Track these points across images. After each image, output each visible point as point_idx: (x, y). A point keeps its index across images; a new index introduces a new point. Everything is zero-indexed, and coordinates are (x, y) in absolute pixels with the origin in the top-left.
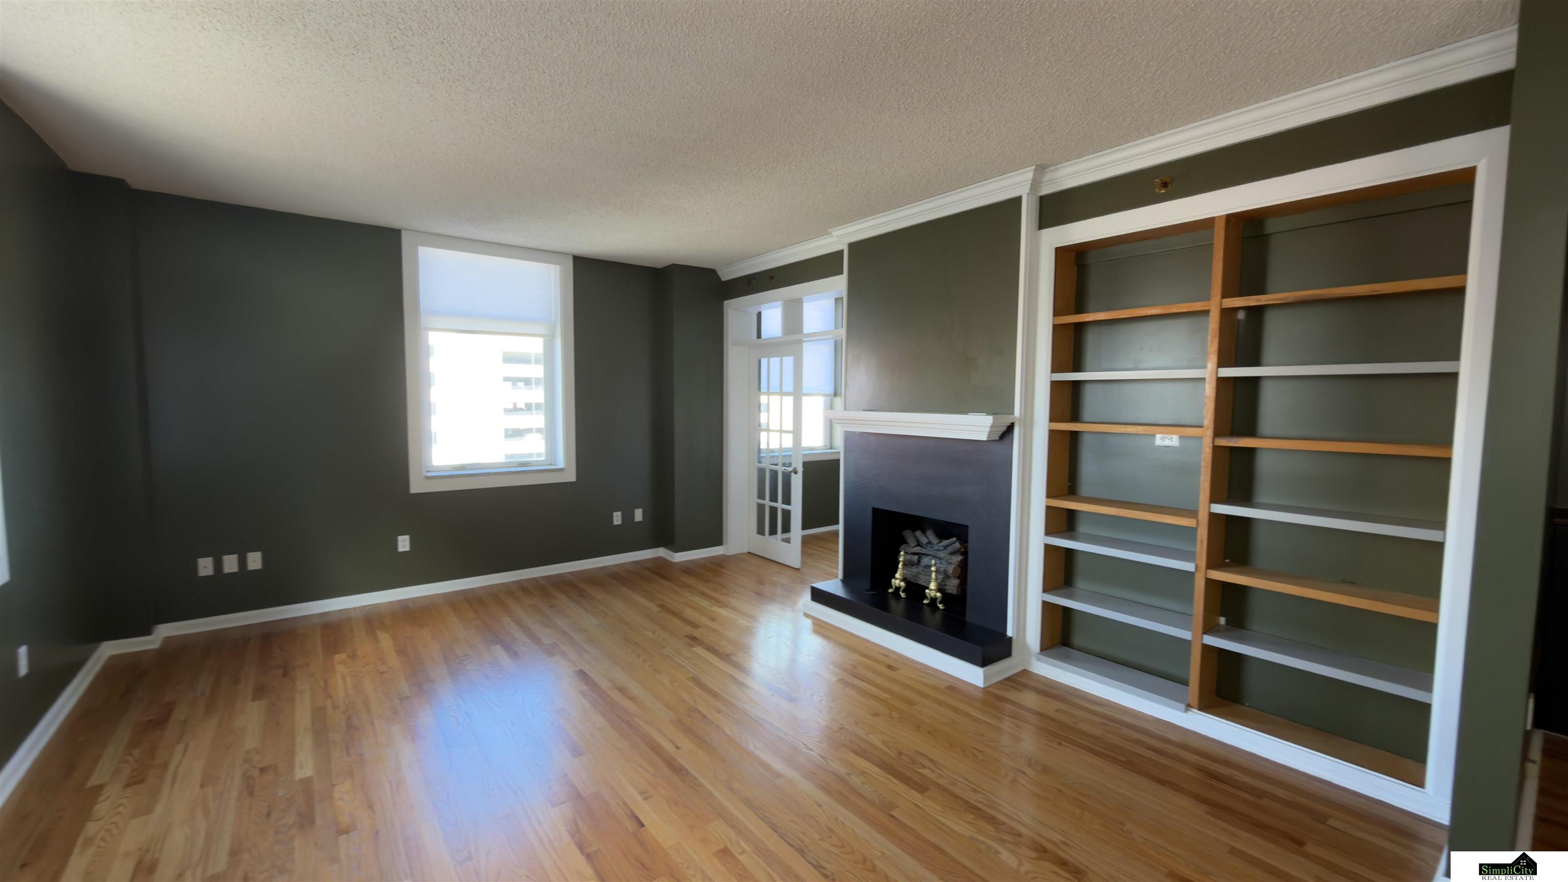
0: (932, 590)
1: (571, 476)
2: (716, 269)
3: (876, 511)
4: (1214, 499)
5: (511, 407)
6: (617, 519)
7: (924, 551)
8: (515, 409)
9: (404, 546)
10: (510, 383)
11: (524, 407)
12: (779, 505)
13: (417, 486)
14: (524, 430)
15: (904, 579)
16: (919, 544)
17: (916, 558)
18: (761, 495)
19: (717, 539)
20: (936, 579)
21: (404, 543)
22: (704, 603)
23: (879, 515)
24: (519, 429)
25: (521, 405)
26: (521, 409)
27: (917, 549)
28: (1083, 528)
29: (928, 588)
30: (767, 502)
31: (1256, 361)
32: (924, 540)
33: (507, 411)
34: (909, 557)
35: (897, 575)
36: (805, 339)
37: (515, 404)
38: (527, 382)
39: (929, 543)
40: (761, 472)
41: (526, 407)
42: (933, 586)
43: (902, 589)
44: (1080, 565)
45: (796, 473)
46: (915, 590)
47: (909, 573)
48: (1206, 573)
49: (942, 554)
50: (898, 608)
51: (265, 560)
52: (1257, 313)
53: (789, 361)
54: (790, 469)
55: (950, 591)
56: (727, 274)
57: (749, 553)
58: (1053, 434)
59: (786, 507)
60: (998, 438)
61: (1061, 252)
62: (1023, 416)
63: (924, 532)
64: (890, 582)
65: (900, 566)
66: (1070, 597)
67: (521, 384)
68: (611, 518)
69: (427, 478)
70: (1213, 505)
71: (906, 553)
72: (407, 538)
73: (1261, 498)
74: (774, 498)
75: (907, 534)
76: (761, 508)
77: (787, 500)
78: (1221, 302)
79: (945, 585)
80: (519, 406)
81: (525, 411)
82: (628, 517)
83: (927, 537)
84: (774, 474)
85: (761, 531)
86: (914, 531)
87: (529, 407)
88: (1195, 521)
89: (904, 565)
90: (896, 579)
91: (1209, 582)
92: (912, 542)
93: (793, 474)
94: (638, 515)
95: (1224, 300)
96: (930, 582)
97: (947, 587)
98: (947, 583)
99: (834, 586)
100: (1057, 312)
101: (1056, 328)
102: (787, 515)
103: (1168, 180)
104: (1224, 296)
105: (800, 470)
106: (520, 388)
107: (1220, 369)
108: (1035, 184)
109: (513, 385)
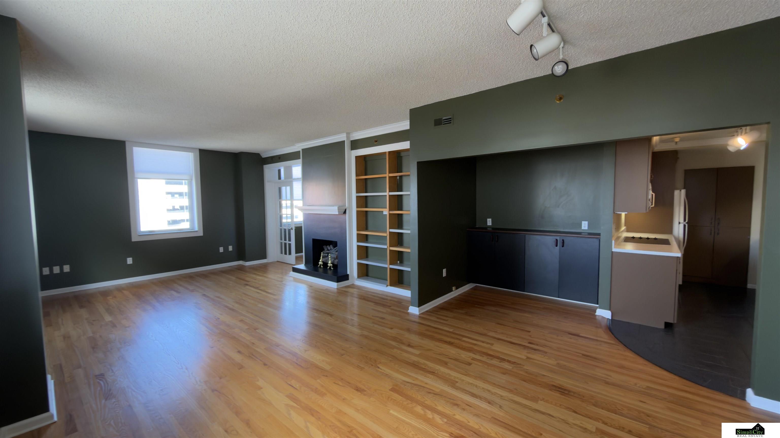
0: (330, 264)
1: (201, 234)
2: (260, 154)
3: (314, 240)
4: (390, 228)
5: (171, 208)
6: (221, 250)
7: (329, 252)
8: (174, 209)
9: (130, 262)
10: (170, 195)
11: (179, 208)
12: (287, 242)
13: (135, 239)
14: (179, 220)
15: (323, 262)
16: (328, 250)
17: (327, 254)
18: (281, 239)
19: (264, 256)
20: (331, 260)
21: (130, 261)
22: (254, 276)
23: (315, 241)
24: (176, 220)
25: (177, 207)
26: (178, 209)
27: (328, 252)
28: (370, 240)
29: (328, 263)
30: (283, 241)
31: (401, 191)
32: (329, 248)
33: (168, 210)
34: (324, 254)
35: (320, 261)
36: (293, 181)
37: (174, 207)
38: (181, 194)
39: (331, 249)
40: (281, 230)
41: (180, 208)
42: (330, 262)
43: (322, 265)
44: (370, 251)
45: (292, 229)
46: (325, 264)
47: (325, 260)
48: (389, 248)
49: (334, 252)
50: (321, 270)
51: (71, 269)
52: (401, 177)
53: (288, 188)
54: (290, 228)
55: (335, 264)
56: (264, 156)
57: (278, 261)
58: (358, 212)
59: (290, 242)
60: (343, 213)
61: (357, 158)
62: (348, 207)
63: (330, 246)
64: (318, 263)
65: (321, 257)
66: (368, 261)
67: (177, 196)
68: (219, 250)
69: (139, 235)
70: (390, 230)
71: (323, 253)
72: (131, 258)
73: (404, 227)
74: (285, 240)
75: (325, 247)
76: (281, 243)
77: (290, 240)
78: (389, 175)
79: (334, 262)
80: (176, 208)
81: (180, 210)
82: (226, 249)
83: (330, 247)
84: (285, 230)
85: (282, 253)
86: (327, 246)
87: (182, 208)
88: (386, 234)
89: (323, 257)
90: (320, 262)
91: (390, 251)
92: (326, 249)
93: (291, 230)
94: (230, 248)
95: (389, 174)
96: (329, 261)
97: (335, 263)
98: (335, 261)
99: (302, 266)
100: (357, 175)
101: (357, 180)
102: (290, 245)
103: (377, 140)
104: (389, 173)
105: (294, 228)
106: (177, 198)
107: (390, 193)
108: (348, 137)
109: (172, 196)
